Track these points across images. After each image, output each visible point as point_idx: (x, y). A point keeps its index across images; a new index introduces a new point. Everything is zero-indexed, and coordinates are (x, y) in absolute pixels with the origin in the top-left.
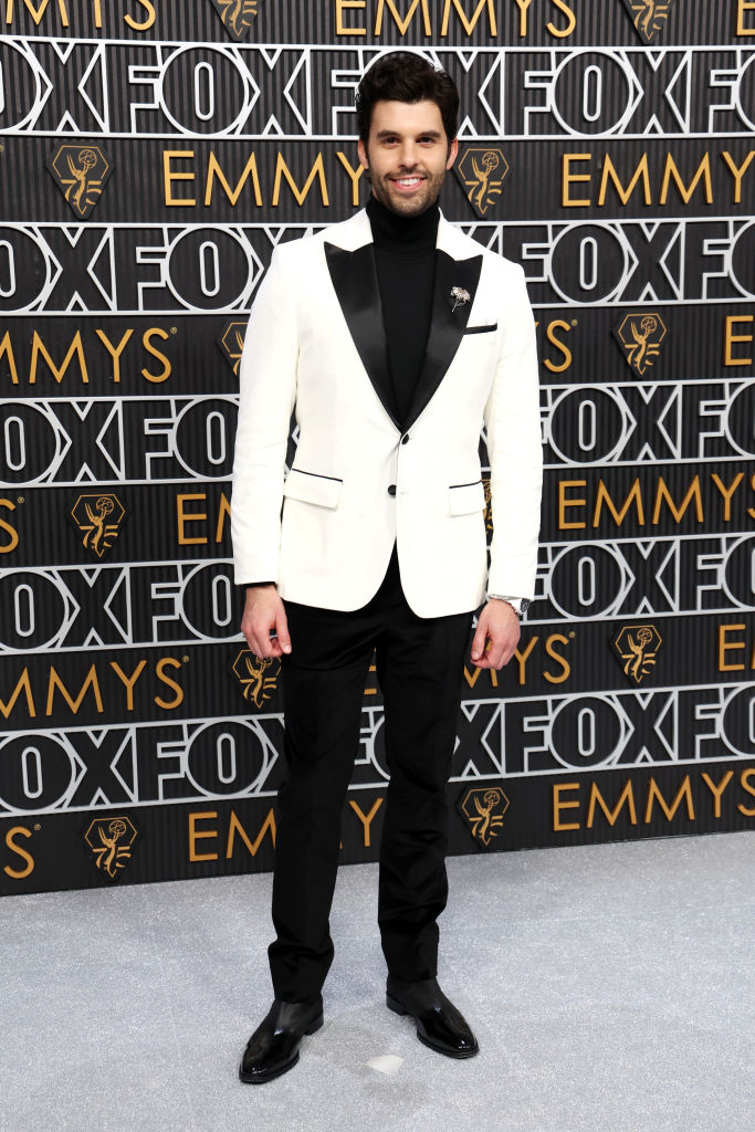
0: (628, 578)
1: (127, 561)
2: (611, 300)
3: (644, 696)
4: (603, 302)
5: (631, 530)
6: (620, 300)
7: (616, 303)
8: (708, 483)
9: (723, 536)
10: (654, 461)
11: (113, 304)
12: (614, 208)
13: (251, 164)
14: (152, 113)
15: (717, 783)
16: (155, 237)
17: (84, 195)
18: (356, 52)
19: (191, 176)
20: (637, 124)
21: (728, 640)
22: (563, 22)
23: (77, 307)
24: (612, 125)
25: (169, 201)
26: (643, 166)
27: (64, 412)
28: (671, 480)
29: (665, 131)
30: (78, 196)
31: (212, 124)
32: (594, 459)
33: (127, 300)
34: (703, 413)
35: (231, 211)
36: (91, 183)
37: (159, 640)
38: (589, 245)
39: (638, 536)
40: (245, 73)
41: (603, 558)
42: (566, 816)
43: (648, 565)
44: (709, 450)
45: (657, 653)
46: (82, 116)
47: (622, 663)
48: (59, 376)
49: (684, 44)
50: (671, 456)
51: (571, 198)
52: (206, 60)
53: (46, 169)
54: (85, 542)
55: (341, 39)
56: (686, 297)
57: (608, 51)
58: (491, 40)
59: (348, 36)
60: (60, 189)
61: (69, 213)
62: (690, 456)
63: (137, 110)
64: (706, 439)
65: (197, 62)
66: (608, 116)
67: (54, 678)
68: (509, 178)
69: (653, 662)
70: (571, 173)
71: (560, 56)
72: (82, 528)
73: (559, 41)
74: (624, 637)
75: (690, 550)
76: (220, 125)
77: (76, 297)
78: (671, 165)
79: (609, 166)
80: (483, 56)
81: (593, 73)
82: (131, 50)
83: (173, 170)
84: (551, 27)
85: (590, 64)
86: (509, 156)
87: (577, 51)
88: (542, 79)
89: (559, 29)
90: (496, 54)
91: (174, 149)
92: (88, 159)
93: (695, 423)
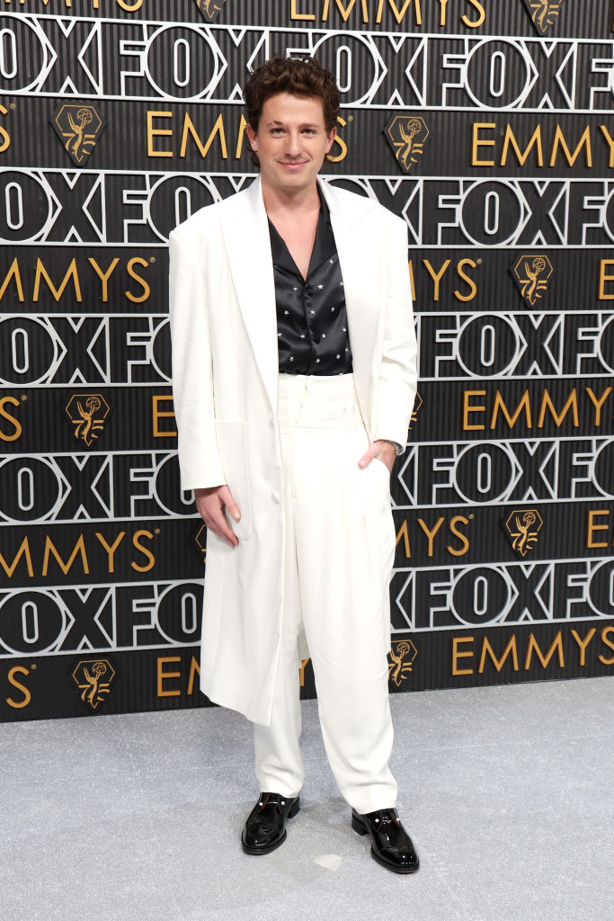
0: (517, 471)
1: (111, 450)
2: (509, 244)
3: (527, 567)
4: (502, 245)
5: (520, 432)
6: (517, 244)
7: (513, 246)
8: (583, 394)
9: (594, 439)
10: (540, 376)
11: (103, 237)
12: (513, 168)
13: (219, 124)
14: (138, 80)
15: (583, 638)
16: (139, 182)
17: (81, 147)
18: (307, 34)
19: (169, 132)
20: (533, 100)
21: (595, 523)
22: (475, 14)
23: (73, 239)
24: (512, 101)
25: (151, 153)
26: (537, 134)
27: (61, 325)
28: (554, 392)
29: (555, 107)
30: (76, 147)
31: (187, 90)
32: (493, 373)
33: (115, 234)
34: (581, 338)
35: (202, 162)
36: (86, 136)
37: (136, 515)
38: (492, 198)
39: (526, 437)
40: (216, 49)
41: (498, 454)
42: (463, 663)
43: (534, 460)
44: (584, 369)
45: (539, 533)
46: (80, 80)
47: (510, 540)
48: (57, 295)
49: (571, 37)
50: (554, 372)
51: (479, 159)
52: (183, 37)
53: (50, 124)
54: (76, 434)
55: (295, 23)
56: (569, 243)
57: (511, 40)
58: (417, 28)
59: (300, 21)
60: (61, 141)
61: (68, 160)
62: (569, 373)
63: (126, 77)
64: (582, 359)
65: (176, 39)
66: (510, 93)
67: (49, 545)
68: (429, 140)
69: (536, 540)
70: (479, 138)
71: (472, 43)
72: (74, 422)
73: (471, 30)
74: (513, 519)
75: (567, 449)
76: (194, 92)
77: (73, 230)
78: (559, 135)
79: (509, 134)
80: (410, 41)
81: (498, 58)
82: (122, 27)
83: (155, 127)
84: (465, 19)
85: (496, 50)
86: (429, 122)
87: (486, 39)
88: (457, 61)
89: (472, 20)
90: (420, 39)
91: (156, 110)
92: (85, 116)
93: (574, 346)
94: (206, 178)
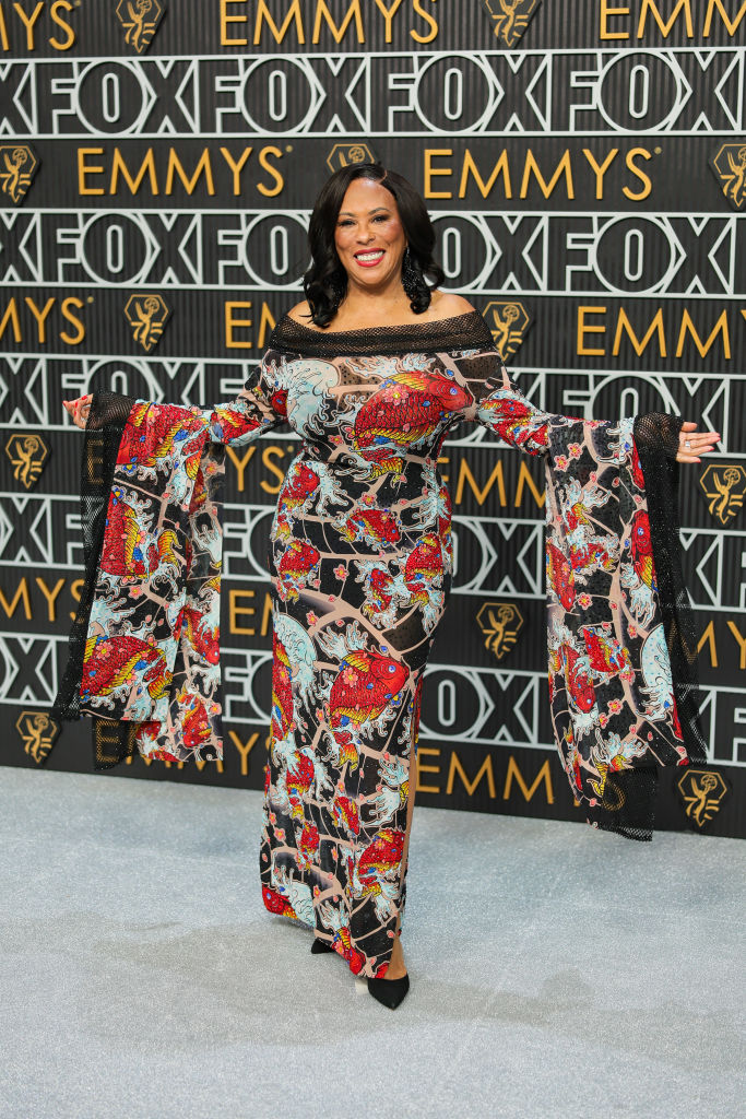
4: (468, 290)
7: (481, 291)
20: (498, 121)
22: (424, 29)
33: (50, 274)
57: (469, 54)
71: (422, 60)
73: (423, 46)
87: (438, 55)
94: (137, 215)
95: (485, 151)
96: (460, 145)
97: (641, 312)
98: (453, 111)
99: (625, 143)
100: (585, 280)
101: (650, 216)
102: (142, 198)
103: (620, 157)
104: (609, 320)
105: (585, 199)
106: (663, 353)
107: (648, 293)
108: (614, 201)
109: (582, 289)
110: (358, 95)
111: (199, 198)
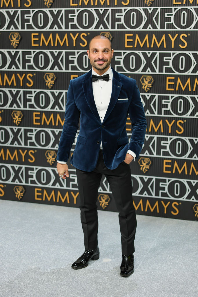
4: (136, 72)
7: (140, 73)
15: (166, 205)
20: (145, 27)
28: (155, 121)
33: (24, 67)
57: (138, 8)
71: (125, 10)
73: (125, 6)
74: (141, 160)
87: (129, 8)
94: (47, 52)
95: (142, 35)
96: (135, 33)
97: (184, 79)
98: (133, 23)
99: (180, 33)
100: (169, 70)
101: (187, 52)
102: (49, 47)
103: (179, 36)
104: (175, 81)
105: (169, 48)
106: (190, 90)
107: (186, 73)
108: (177, 48)
109: (168, 72)
110: (108, 19)
111: (64, 47)
